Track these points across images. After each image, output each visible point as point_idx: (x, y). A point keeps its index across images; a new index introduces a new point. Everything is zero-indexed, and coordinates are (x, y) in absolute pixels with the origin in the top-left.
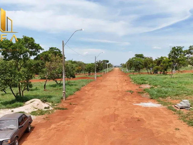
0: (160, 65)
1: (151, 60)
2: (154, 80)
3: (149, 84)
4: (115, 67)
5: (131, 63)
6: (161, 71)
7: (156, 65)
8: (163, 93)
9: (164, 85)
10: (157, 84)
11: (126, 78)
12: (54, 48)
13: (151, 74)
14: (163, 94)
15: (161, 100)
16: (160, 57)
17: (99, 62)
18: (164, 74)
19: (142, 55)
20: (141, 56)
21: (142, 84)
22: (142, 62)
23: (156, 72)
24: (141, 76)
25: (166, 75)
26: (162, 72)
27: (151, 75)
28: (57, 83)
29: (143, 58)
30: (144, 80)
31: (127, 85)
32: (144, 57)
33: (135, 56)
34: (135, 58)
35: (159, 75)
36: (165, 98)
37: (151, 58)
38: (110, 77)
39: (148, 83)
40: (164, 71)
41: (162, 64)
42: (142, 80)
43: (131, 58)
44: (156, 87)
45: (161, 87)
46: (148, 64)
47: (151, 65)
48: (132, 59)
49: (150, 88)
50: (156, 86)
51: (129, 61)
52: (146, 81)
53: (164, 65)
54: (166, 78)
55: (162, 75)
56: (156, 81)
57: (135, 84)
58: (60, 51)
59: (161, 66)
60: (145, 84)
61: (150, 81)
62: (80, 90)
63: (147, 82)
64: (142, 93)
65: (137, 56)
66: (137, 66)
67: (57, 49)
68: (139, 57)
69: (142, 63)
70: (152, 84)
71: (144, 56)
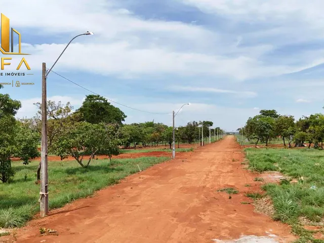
0: (307, 130)
1: (290, 121)
2: (294, 162)
3: (282, 172)
4: (228, 134)
5: (251, 127)
6: (310, 143)
7: (300, 129)
8: (312, 204)
9: (315, 175)
10: (300, 171)
11: (236, 156)
12: (95, 96)
13: (290, 147)
14: (310, 207)
15: (306, 228)
16: (309, 116)
17: (192, 124)
18: (316, 148)
19: (274, 111)
20: (272, 114)
21: (266, 169)
22: (272, 124)
23: (299, 143)
24: (267, 153)
25: (320, 150)
26: (313, 145)
27: (289, 150)
28: (82, 164)
29: (276, 116)
30: (271, 161)
31: (232, 172)
32: (278, 116)
33: (260, 114)
34: (260, 117)
35: (306, 150)
36: (317, 222)
37: (291, 117)
38: (208, 152)
39: (278, 168)
40: (317, 143)
41: (311, 128)
42: (266, 161)
43: (253, 117)
44: (295, 181)
45: (308, 182)
46: (285, 128)
47: (290, 129)
48: (255, 118)
49: (281, 184)
50: (296, 176)
51: (248, 122)
52: (274, 162)
53: (317, 129)
54: (320, 157)
55: (313, 151)
56: (297, 163)
57: (249, 170)
58: (106, 101)
59: (310, 131)
60: (271, 170)
61: (284, 164)
62: (117, 183)
63: (277, 165)
64: (259, 196)
65: (265, 113)
66: (262, 131)
67: (101, 99)
68: (267, 115)
69: (272, 127)
70: (287, 172)
71: (277, 114)
